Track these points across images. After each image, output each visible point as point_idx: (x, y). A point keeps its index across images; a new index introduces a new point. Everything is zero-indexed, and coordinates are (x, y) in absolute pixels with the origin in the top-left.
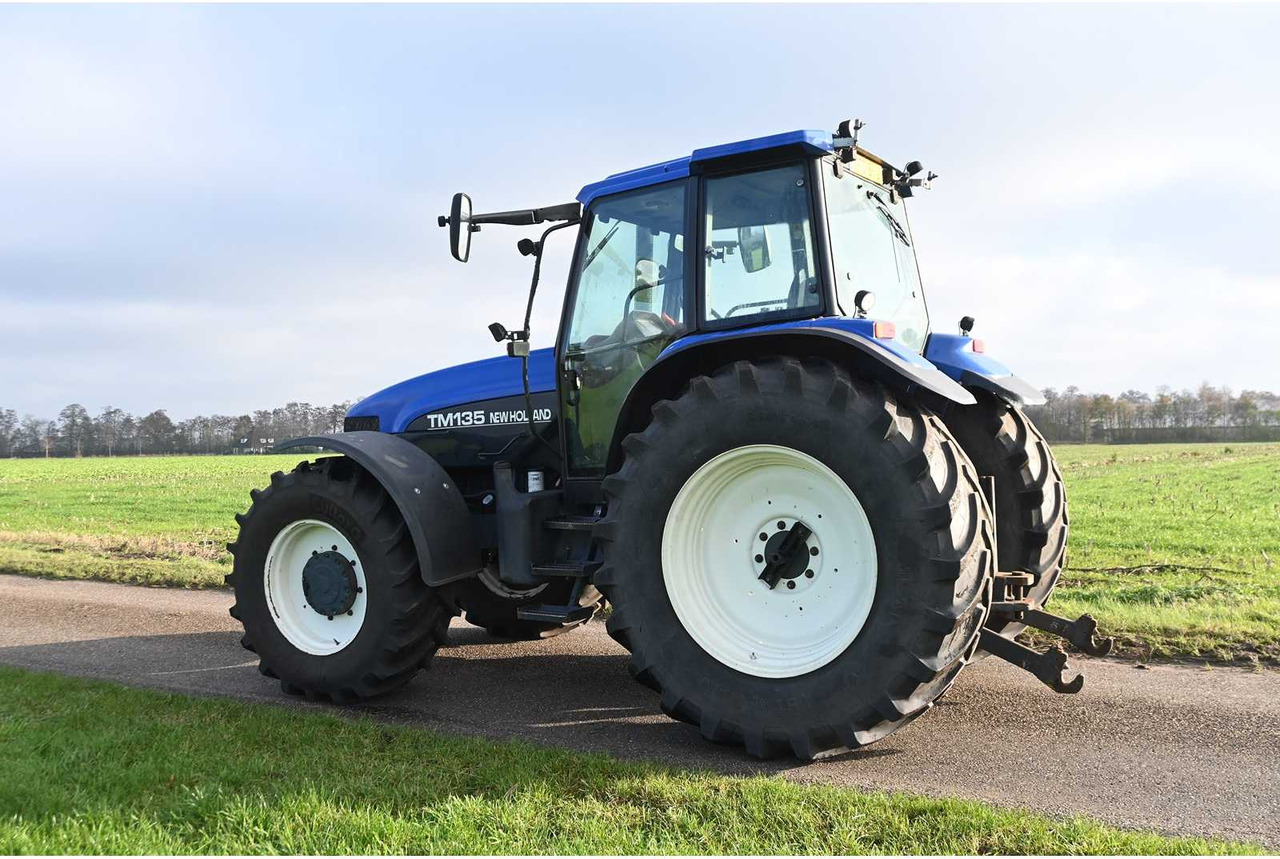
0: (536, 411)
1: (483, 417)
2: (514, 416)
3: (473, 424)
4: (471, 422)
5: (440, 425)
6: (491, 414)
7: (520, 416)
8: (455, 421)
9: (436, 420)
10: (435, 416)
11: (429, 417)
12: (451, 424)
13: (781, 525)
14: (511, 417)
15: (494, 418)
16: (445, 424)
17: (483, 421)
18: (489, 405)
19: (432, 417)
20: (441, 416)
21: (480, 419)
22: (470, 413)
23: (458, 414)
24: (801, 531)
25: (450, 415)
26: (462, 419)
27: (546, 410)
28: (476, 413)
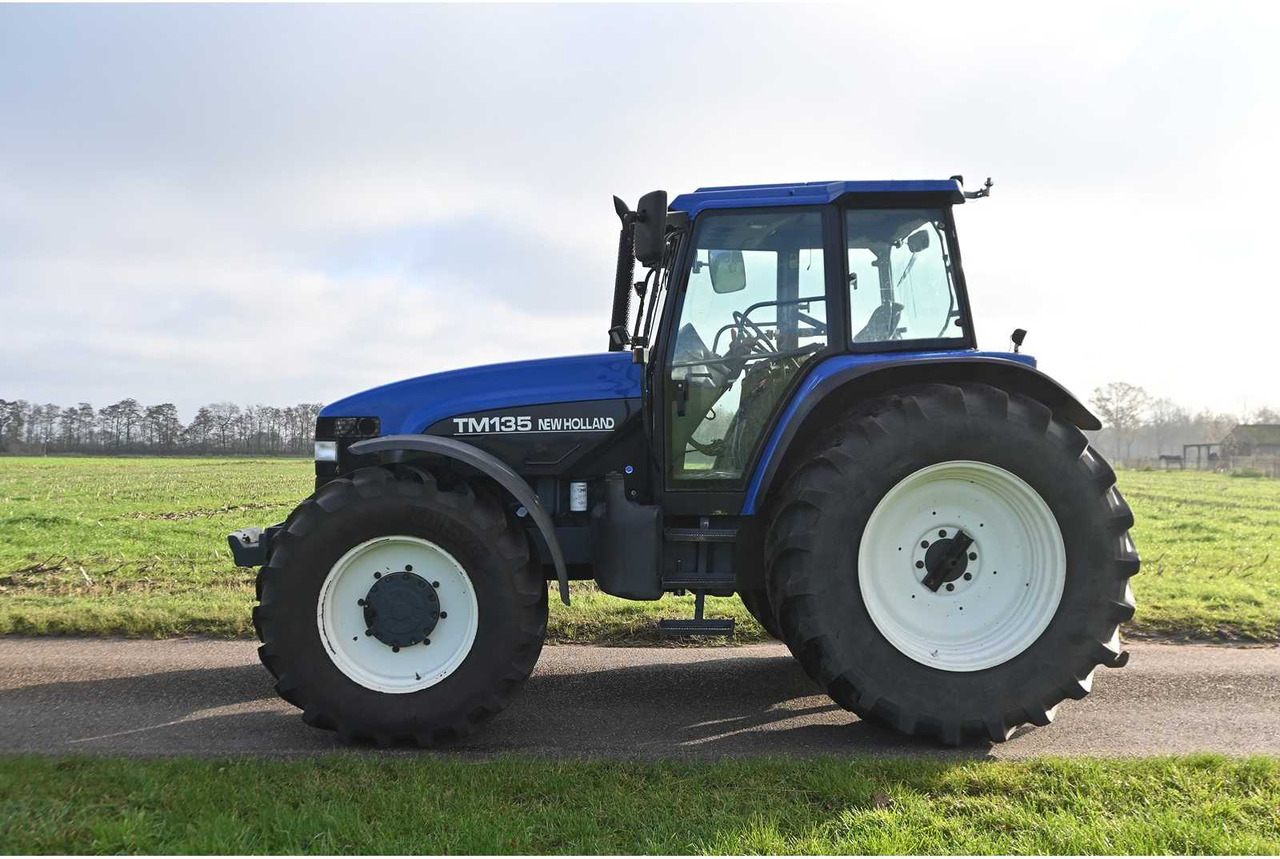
0: (596, 419)
1: (529, 424)
2: (570, 424)
3: (516, 430)
4: (514, 428)
5: (471, 430)
6: (540, 421)
7: (576, 424)
8: (492, 427)
9: (466, 425)
10: (465, 420)
11: (455, 420)
12: (487, 429)
13: (942, 533)
14: (566, 424)
15: (544, 425)
16: (479, 429)
17: (529, 427)
18: (537, 411)
19: (460, 421)
20: (472, 421)
21: (526, 426)
22: (513, 419)
23: (496, 419)
24: (963, 540)
25: (485, 420)
26: (501, 424)
27: (608, 419)
28: (519, 418)
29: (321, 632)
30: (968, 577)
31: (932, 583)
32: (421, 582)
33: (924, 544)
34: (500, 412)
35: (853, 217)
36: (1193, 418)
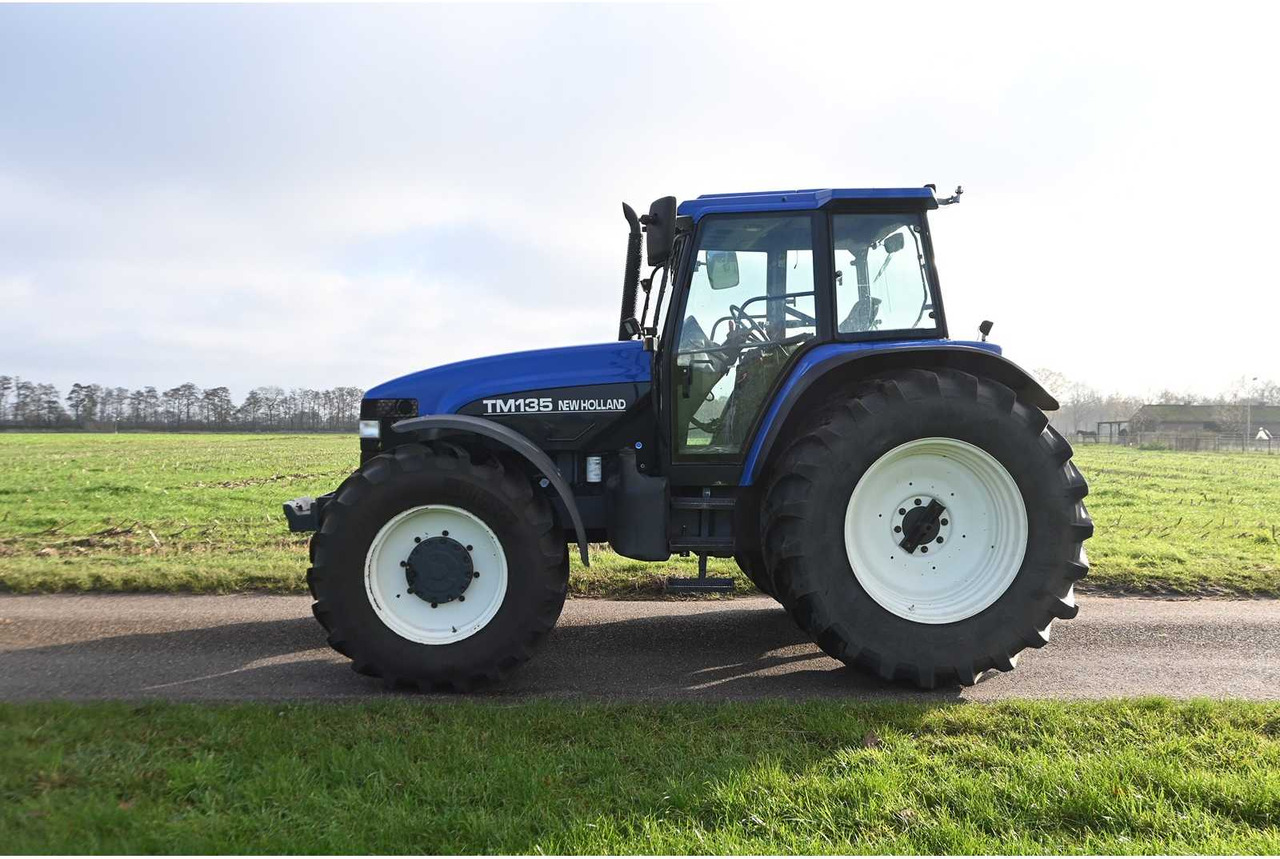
0: (609, 401)
1: (551, 405)
2: (587, 405)
3: (539, 410)
4: (537, 408)
5: (498, 410)
6: (560, 402)
7: (592, 404)
8: (518, 408)
9: (494, 406)
10: (494, 402)
11: (485, 402)
12: (513, 410)
13: (918, 502)
14: (583, 405)
15: (564, 406)
16: (506, 409)
17: (551, 408)
18: (557, 394)
19: (489, 403)
20: (500, 402)
21: (547, 407)
22: (536, 401)
23: (521, 401)
24: (936, 508)
25: (511, 402)
26: (526, 405)
27: (620, 401)
28: (541, 400)
29: (368, 591)
30: (940, 540)
31: (909, 546)
32: (456, 545)
33: (902, 511)
34: (525, 394)
35: (839, 221)
36: (1105, 399)
